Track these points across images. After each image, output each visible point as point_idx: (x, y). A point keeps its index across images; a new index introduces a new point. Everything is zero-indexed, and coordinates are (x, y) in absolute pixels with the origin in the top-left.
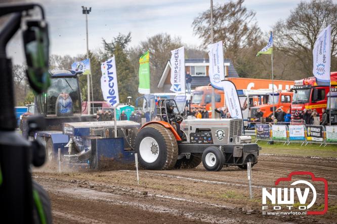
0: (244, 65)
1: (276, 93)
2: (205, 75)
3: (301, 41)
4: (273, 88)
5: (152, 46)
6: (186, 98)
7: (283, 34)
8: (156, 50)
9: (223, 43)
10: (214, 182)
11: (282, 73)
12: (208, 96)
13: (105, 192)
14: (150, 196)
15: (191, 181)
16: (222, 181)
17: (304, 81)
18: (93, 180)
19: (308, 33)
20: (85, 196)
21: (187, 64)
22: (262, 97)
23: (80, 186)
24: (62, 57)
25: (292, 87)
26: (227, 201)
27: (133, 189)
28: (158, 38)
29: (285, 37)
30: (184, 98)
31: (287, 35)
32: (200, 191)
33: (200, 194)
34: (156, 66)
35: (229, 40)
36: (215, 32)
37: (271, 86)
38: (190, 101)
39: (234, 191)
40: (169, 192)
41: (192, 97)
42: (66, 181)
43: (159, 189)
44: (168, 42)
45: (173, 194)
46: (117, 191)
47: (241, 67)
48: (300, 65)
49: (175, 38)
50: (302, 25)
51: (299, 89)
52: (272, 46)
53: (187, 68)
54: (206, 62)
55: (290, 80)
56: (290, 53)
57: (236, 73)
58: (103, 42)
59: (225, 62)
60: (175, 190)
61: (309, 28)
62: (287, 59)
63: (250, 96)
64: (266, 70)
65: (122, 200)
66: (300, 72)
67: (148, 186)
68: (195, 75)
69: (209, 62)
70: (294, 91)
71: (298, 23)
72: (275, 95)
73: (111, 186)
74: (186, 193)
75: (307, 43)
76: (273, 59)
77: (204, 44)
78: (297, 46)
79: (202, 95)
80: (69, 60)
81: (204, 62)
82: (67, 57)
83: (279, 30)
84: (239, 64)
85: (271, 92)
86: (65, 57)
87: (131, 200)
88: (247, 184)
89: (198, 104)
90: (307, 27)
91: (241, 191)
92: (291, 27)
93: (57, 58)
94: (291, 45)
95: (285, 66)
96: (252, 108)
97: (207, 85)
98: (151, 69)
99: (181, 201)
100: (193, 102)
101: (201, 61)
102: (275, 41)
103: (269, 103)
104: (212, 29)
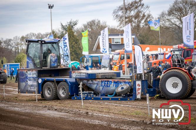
0: (143, 37)
1: (162, 53)
2: (121, 43)
3: (176, 22)
4: (160, 50)
5: (89, 27)
6: (109, 57)
7: (165, 19)
8: (92, 29)
9: (131, 24)
10: (127, 106)
11: (166, 42)
12: (123, 55)
13: (64, 112)
14: (90, 114)
15: (114, 105)
16: (132, 105)
17: (178, 46)
18: (56, 106)
19: (180, 18)
20: (52, 115)
21: (110, 37)
22: (154, 56)
23: (49, 109)
24: (37, 34)
25: (171, 49)
26: (135, 117)
27: (80, 111)
28: (93, 22)
29: (167, 20)
30: (108, 57)
31: (168, 19)
32: (119, 111)
33: (119, 113)
34: (92, 38)
35: (134, 23)
36: (126, 18)
37: (159, 49)
38: (112, 58)
39: (139, 111)
40: (101, 112)
41: (113, 56)
42: (40, 107)
43: (95, 110)
44: (99, 24)
45: (103, 113)
46: (71, 112)
47: (141, 38)
48: (176, 36)
49: (103, 22)
50: (176, 14)
51: (175, 51)
52: (159, 26)
53: (110, 39)
54: (121, 36)
55: (170, 45)
56: (170, 30)
57: (138, 42)
58: (61, 25)
59: (132, 35)
60: (105, 111)
61: (181, 15)
62: (168, 33)
63: (147, 55)
64: (156, 40)
65: (73, 117)
66: (176, 41)
67: (88, 109)
68: (115, 44)
69: (123, 36)
70: (173, 52)
71: (174, 12)
72: (162, 54)
73: (67, 109)
74: (111, 113)
75: (180, 24)
76: (160, 33)
77: (120, 25)
78: (174, 26)
79: (119, 55)
80: (40, 36)
81: (120, 36)
82: (39, 34)
83: (163, 17)
84: (140, 36)
85: (159, 52)
86: (38, 34)
87: (79, 117)
88: (146, 107)
89: (117, 60)
90: (179, 14)
91: (143, 111)
92: (170, 15)
93: (34, 34)
94: (171, 25)
95: (167, 37)
96: (148, 62)
97: (122, 49)
98: (89, 40)
99: (108, 117)
100: (114, 59)
101: (118, 35)
102: (161, 23)
103: (158, 59)
104: (124, 17)
